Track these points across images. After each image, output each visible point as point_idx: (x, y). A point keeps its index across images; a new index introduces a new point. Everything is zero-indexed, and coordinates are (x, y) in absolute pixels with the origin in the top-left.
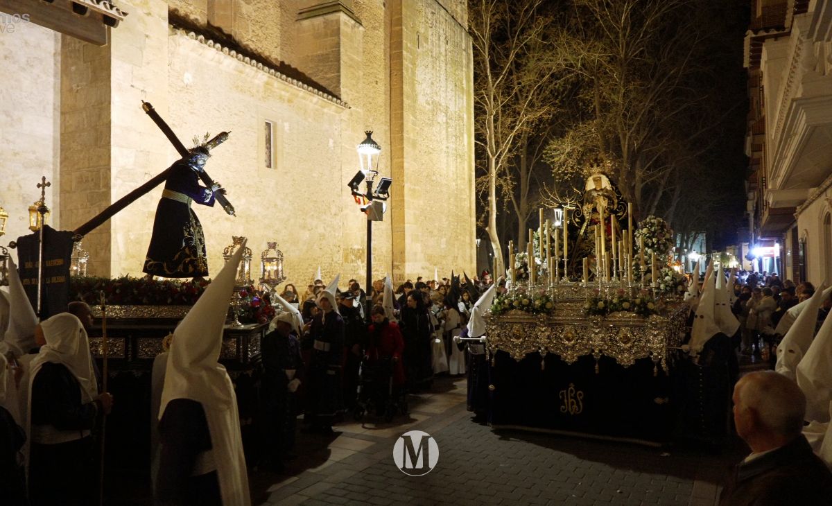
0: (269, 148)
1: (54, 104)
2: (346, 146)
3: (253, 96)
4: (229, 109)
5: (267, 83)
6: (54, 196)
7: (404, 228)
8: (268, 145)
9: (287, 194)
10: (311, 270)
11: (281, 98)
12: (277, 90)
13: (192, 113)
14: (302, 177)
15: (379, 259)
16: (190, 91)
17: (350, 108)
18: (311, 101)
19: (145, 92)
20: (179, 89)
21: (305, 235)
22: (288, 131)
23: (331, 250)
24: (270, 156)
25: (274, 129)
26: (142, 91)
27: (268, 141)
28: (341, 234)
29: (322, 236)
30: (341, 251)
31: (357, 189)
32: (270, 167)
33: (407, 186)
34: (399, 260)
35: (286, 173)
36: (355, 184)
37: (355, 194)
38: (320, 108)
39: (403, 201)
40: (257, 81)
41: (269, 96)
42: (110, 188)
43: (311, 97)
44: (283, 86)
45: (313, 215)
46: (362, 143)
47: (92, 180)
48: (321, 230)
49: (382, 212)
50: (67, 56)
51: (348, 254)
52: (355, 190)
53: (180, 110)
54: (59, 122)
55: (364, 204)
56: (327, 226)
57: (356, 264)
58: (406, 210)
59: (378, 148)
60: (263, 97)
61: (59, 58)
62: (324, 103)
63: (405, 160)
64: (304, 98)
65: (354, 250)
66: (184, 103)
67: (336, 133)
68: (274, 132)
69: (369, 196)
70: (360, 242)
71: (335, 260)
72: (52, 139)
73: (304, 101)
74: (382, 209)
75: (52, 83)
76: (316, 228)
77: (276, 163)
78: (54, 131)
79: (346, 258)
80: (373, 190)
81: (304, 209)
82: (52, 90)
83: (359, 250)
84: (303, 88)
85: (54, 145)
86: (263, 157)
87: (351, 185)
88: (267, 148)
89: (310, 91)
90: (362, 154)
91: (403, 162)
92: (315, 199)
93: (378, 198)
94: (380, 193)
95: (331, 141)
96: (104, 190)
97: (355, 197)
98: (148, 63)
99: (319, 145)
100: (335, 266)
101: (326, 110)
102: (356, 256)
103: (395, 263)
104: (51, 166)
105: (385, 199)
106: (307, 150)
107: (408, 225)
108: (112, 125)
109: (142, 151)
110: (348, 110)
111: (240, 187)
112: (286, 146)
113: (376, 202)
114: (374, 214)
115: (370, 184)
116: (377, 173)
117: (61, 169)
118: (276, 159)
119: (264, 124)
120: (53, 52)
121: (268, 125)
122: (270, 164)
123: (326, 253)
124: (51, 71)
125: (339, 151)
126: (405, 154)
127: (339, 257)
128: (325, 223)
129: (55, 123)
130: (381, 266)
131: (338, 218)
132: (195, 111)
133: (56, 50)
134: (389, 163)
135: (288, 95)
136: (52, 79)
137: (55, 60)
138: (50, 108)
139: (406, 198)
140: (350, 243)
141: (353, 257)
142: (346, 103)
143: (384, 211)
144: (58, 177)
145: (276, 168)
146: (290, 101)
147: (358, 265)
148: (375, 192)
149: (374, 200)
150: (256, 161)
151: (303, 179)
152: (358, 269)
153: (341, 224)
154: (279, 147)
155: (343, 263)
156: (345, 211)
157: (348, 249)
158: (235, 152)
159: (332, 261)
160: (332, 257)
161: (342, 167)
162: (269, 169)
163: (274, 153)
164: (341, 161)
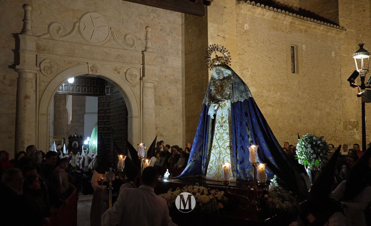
0: (293, 61)
1: (182, 50)
2: (344, 55)
3: (283, 31)
4: (269, 41)
5: (291, 23)
6: (182, 97)
8: (293, 59)
9: (305, 88)
11: (300, 31)
12: (298, 26)
13: (249, 46)
14: (314, 77)
16: (247, 34)
17: (346, 30)
18: (319, 30)
19: (225, 38)
20: (242, 33)
21: (319, 113)
22: (305, 50)
23: (335, 122)
24: (294, 66)
25: (296, 49)
26: (223, 37)
27: (293, 57)
28: (342, 112)
29: (329, 114)
30: (342, 123)
31: (354, 82)
32: (295, 73)
35: (304, 75)
36: (352, 79)
37: (352, 86)
38: (325, 33)
40: (285, 22)
41: (292, 30)
43: (319, 27)
44: (301, 23)
45: (322, 101)
46: (357, 52)
47: (200, 87)
48: (328, 110)
50: (187, 25)
51: (347, 125)
52: (352, 83)
53: (243, 45)
54: (184, 59)
55: (359, 92)
56: (332, 107)
57: (352, 132)
59: (368, 54)
60: (289, 31)
61: (184, 26)
62: (328, 29)
64: (314, 28)
65: (351, 122)
66: (245, 41)
67: (336, 47)
68: (296, 52)
69: (363, 87)
70: (355, 117)
71: (337, 128)
72: (181, 68)
73: (314, 30)
75: (181, 40)
76: (325, 109)
77: (298, 70)
78: (182, 64)
79: (345, 128)
80: (365, 82)
81: (316, 97)
82: (181, 43)
83: (354, 122)
84: (314, 22)
85: (182, 71)
86: (290, 67)
87: (349, 80)
88: (292, 61)
89: (319, 23)
90: (357, 60)
92: (323, 91)
93: (369, 87)
94: (370, 84)
95: (333, 53)
98: (226, 22)
99: (325, 56)
100: (338, 133)
101: (329, 34)
104: (181, 82)
106: (317, 60)
110: (344, 32)
111: (277, 86)
112: (304, 59)
113: (368, 90)
114: (368, 98)
115: (363, 79)
116: (368, 71)
117: (185, 83)
118: (298, 67)
119: (290, 47)
120: (181, 23)
121: (293, 47)
122: (294, 70)
123: (332, 125)
124: (180, 34)
125: (339, 59)
127: (340, 127)
128: (330, 105)
129: (182, 60)
131: (339, 101)
132: (251, 45)
133: (182, 22)
135: (304, 28)
136: (181, 38)
137: (182, 28)
138: (180, 52)
140: (348, 118)
141: (351, 127)
142: (342, 28)
144: (184, 87)
145: (298, 73)
146: (306, 31)
147: (354, 132)
148: (367, 84)
149: (366, 89)
150: (286, 70)
151: (315, 78)
152: (354, 134)
153: (341, 106)
154: (299, 58)
155: (343, 131)
156: (344, 97)
157: (347, 122)
158: (273, 66)
159: (336, 129)
160: (336, 127)
161: (341, 69)
162: (294, 74)
163: (296, 64)
164: (341, 65)
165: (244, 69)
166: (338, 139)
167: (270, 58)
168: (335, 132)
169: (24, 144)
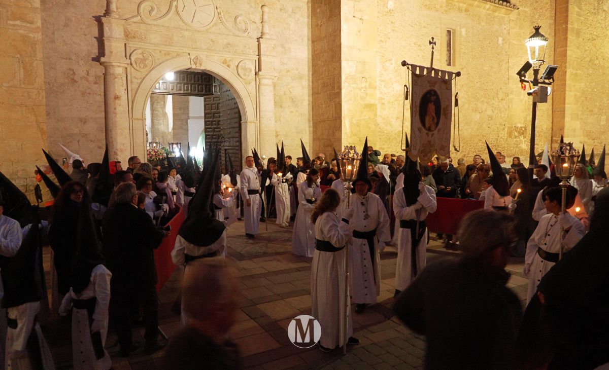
0: (449, 51)
1: (308, 36)
2: (514, 42)
3: (437, 11)
4: (420, 23)
6: (309, 97)
7: (564, 108)
8: (449, 48)
9: (463, 86)
10: (480, 144)
11: (460, 10)
12: (456, 3)
13: (393, 30)
14: (475, 71)
15: (539, 135)
16: (392, 14)
17: (518, 9)
18: (484, 8)
19: (363, 19)
20: (385, 14)
21: (477, 116)
22: (465, 35)
23: (497, 128)
24: (450, 56)
25: (453, 35)
26: (361, 19)
27: (449, 45)
28: (507, 116)
29: (491, 118)
30: (506, 129)
31: (525, 77)
32: (450, 65)
33: (569, 72)
34: (557, 136)
35: (462, 68)
36: (523, 72)
37: (522, 81)
38: (492, 12)
39: (565, 84)
41: (450, 9)
42: (341, 89)
43: (484, 5)
45: (483, 101)
46: (531, 37)
47: (330, 84)
48: (489, 112)
49: (547, 95)
50: (314, 3)
51: (512, 131)
52: (523, 78)
53: (386, 29)
54: (311, 48)
55: (531, 89)
56: (495, 109)
57: (518, 139)
58: (567, 92)
59: (546, 40)
60: (445, 11)
61: (310, 5)
62: (495, 8)
63: (568, 48)
65: (517, 128)
66: (388, 24)
67: (505, 32)
68: (453, 37)
69: (535, 82)
70: (523, 121)
71: (500, 135)
72: (307, 60)
73: (478, 9)
74: (547, 92)
75: (306, 23)
76: (486, 111)
77: (454, 62)
78: (308, 54)
79: (510, 134)
80: (539, 77)
81: (476, 96)
82: (306, 27)
83: (521, 128)
85: (308, 63)
86: (445, 57)
87: (519, 74)
88: (448, 50)
90: (530, 47)
91: (566, 50)
92: (485, 88)
93: (544, 83)
94: (545, 78)
95: (500, 39)
96: (337, 91)
97: (522, 83)
99: (490, 43)
100: (500, 141)
101: (496, 14)
102: (519, 133)
103: (554, 138)
104: (307, 78)
105: (550, 84)
106: (480, 49)
107: (569, 105)
108: (342, 46)
109: (360, 62)
110: (516, 11)
112: (463, 47)
113: (541, 86)
114: (540, 97)
115: (536, 72)
116: (544, 61)
117: (312, 79)
118: (454, 58)
119: (446, 32)
121: (449, 32)
122: (450, 63)
123: (493, 131)
124: (306, 14)
125: (507, 47)
126: (568, 42)
127: (504, 134)
128: (493, 107)
129: (308, 49)
130: (540, 141)
131: (504, 102)
132: (396, 29)
134: (552, 53)
135: (465, 6)
136: (306, 20)
137: (308, 6)
138: (306, 39)
139: (568, 82)
140: (514, 122)
141: (516, 134)
142: (514, 5)
143: (549, 94)
144: (311, 84)
145: (454, 65)
146: (467, 10)
147: (521, 140)
148: (541, 78)
149: (540, 85)
150: (439, 62)
152: (520, 143)
153: (507, 107)
154: (457, 48)
155: (507, 139)
156: (511, 96)
157: (512, 127)
158: (423, 56)
159: (498, 137)
160: (498, 134)
161: (510, 59)
162: (449, 67)
163: (453, 54)
164: (509, 55)
165: (386, 61)
166: (501, 149)
167: (419, 46)
168: (497, 140)
169: (117, 155)
